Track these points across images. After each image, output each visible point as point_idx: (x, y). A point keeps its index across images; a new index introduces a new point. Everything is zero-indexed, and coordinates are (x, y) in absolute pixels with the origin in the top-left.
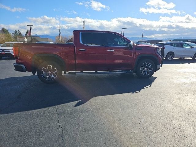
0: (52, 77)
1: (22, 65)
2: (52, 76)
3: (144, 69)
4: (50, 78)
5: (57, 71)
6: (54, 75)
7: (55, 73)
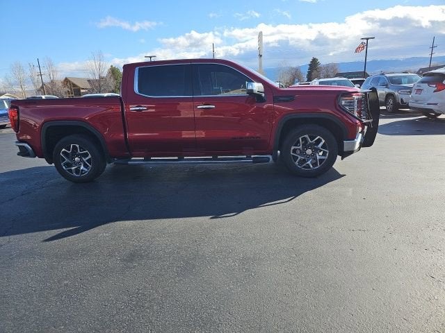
0: (82, 170)
1: (26, 145)
2: (82, 167)
3: (303, 153)
4: (77, 171)
5: (90, 156)
6: (85, 166)
7: (87, 161)
